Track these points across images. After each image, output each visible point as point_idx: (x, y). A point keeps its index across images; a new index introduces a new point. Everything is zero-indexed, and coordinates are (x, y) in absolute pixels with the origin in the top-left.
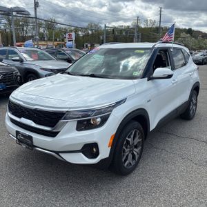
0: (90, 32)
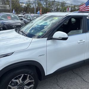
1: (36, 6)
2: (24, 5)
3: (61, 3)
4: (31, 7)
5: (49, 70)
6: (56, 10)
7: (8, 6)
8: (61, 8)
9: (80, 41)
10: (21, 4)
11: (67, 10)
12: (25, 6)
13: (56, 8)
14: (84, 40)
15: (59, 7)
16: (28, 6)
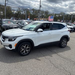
0: (61, 15)
3: (45, 12)
5: (36, 44)
6: (41, 17)
7: (2, 12)
10: (12, 11)
12: (16, 13)
13: (41, 15)
16: (18, 13)
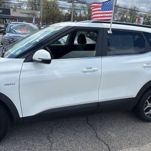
1: (85, 13)
2: (66, 11)
3: (129, 10)
4: (77, 14)
7: (39, 12)
8: (129, 17)
9: (87, 68)
10: (60, 10)
11: (137, 21)
12: (67, 14)
13: (120, 17)
14: (94, 69)
15: (125, 16)
